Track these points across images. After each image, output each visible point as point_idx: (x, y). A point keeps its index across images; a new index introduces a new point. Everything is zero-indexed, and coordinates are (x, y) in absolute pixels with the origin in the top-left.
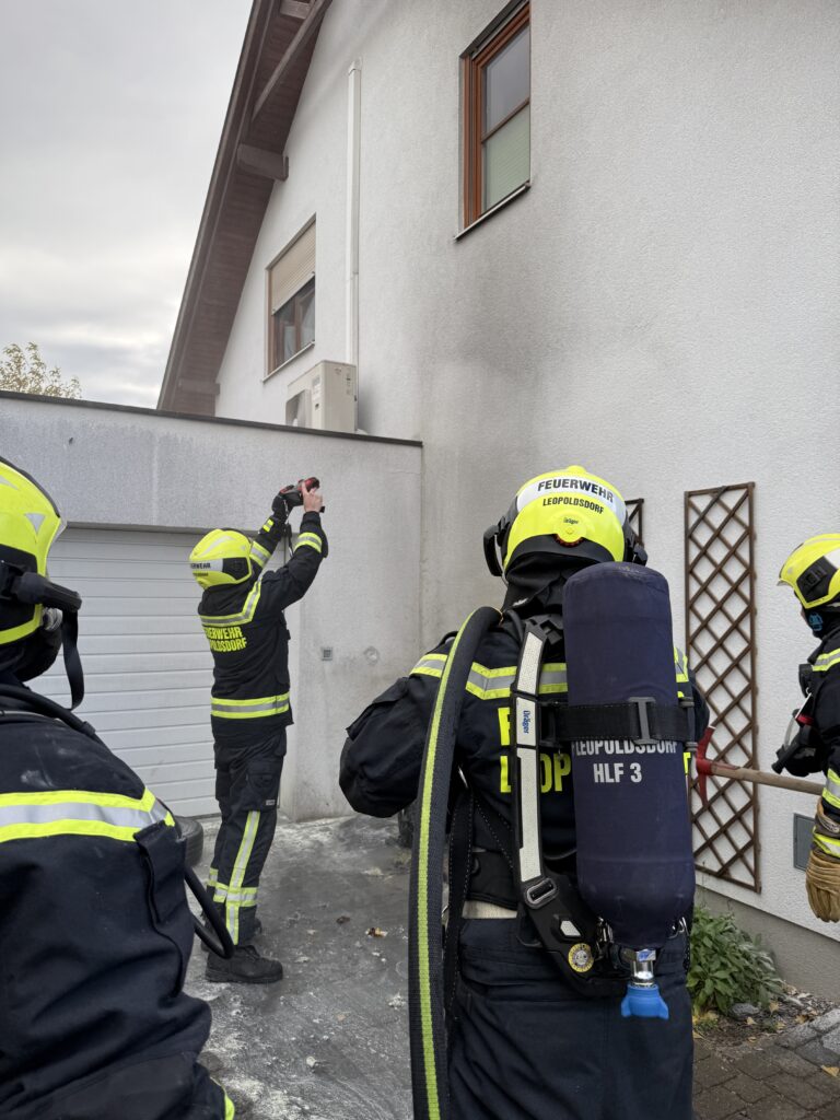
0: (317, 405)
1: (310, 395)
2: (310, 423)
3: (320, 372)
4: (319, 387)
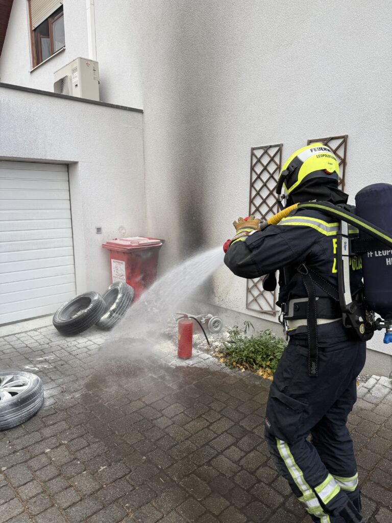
0: (76, 85)
1: (71, 80)
2: (72, 93)
3: (77, 64)
4: (77, 74)
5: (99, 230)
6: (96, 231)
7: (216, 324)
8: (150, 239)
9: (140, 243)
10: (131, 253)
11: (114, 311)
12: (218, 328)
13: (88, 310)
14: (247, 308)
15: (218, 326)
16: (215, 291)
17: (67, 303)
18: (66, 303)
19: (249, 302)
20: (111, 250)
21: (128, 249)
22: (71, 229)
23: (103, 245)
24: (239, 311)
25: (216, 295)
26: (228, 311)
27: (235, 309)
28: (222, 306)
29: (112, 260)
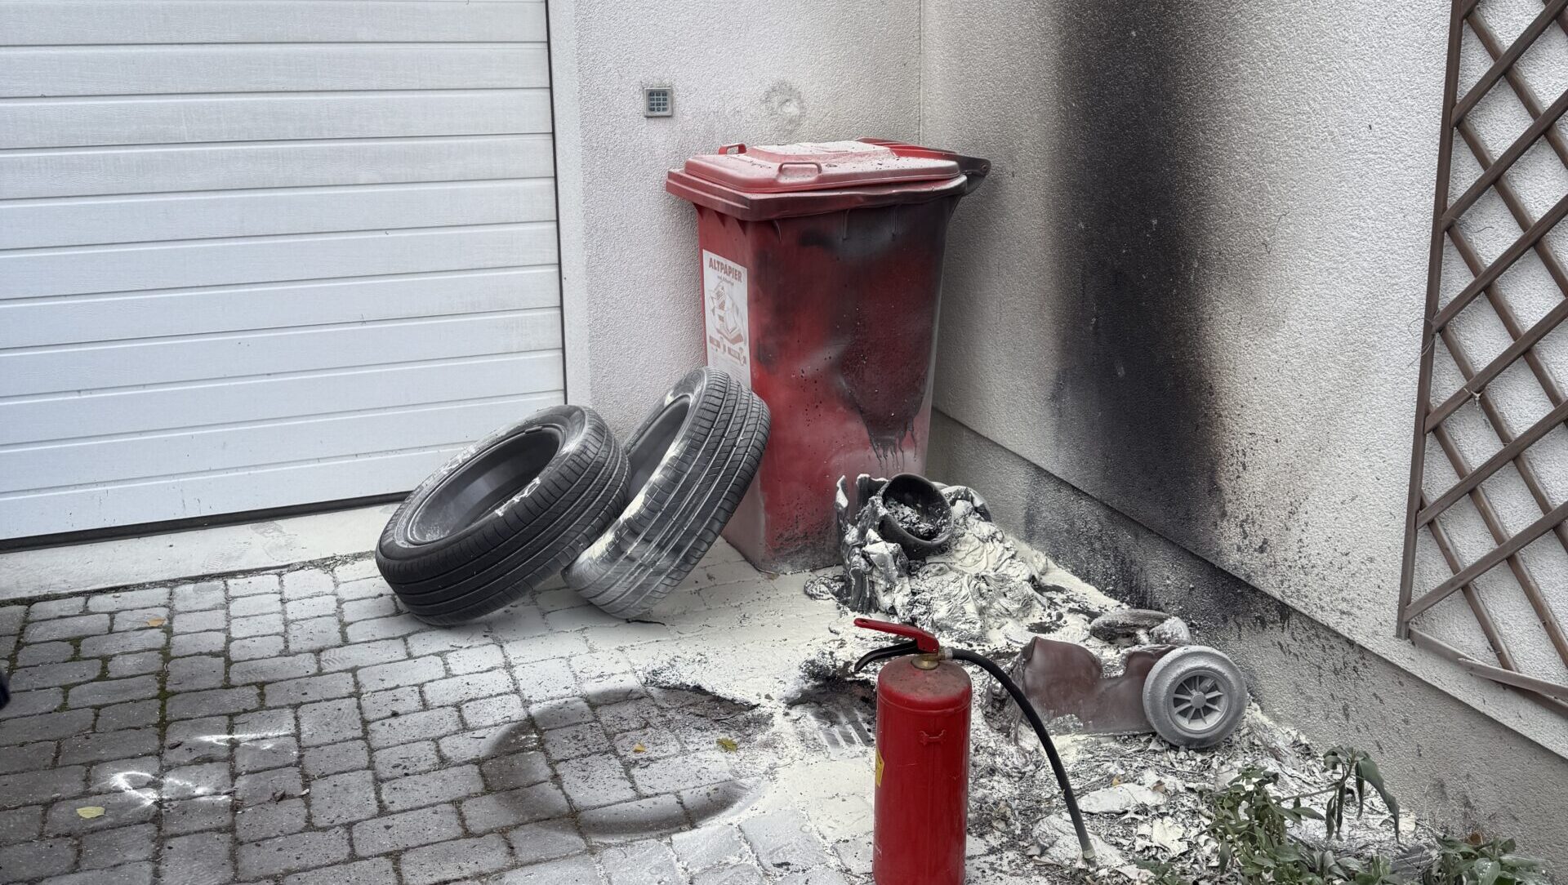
5: (658, 101)
6: (642, 103)
7: (1195, 696)
8: (902, 151)
9: (828, 171)
10: (769, 224)
11: (633, 528)
12: (1212, 721)
13: (513, 508)
14: (1405, 632)
15: (1208, 711)
16: (1224, 483)
17: (473, 450)
18: (466, 452)
19: (1417, 595)
20: (700, 209)
21: (752, 201)
22: (547, 93)
23: (671, 175)
24: (1359, 639)
25: (1229, 508)
26: (1294, 620)
27: (1331, 620)
28: (1258, 582)
29: (707, 255)
